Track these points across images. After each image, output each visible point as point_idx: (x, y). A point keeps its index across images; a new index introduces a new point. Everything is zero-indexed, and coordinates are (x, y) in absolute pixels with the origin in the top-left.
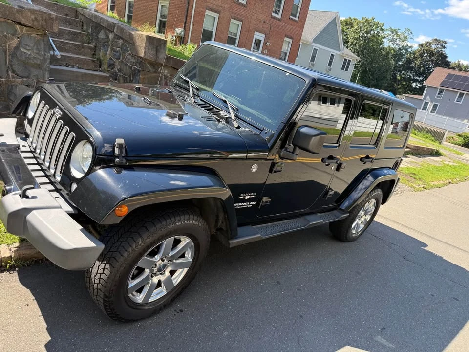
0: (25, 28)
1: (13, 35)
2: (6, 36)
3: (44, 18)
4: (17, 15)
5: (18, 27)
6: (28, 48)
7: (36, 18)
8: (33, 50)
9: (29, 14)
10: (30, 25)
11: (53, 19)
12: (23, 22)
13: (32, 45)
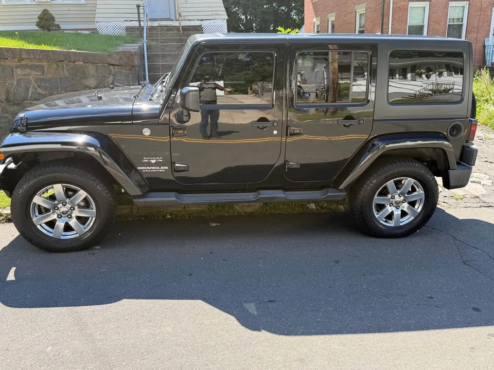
0: (116, 67)
1: (109, 74)
2: (104, 76)
3: (126, 56)
4: (108, 58)
5: (111, 67)
6: (120, 82)
7: (121, 58)
8: (124, 83)
9: (116, 56)
10: (118, 64)
11: (132, 55)
12: (113, 62)
13: (123, 79)
